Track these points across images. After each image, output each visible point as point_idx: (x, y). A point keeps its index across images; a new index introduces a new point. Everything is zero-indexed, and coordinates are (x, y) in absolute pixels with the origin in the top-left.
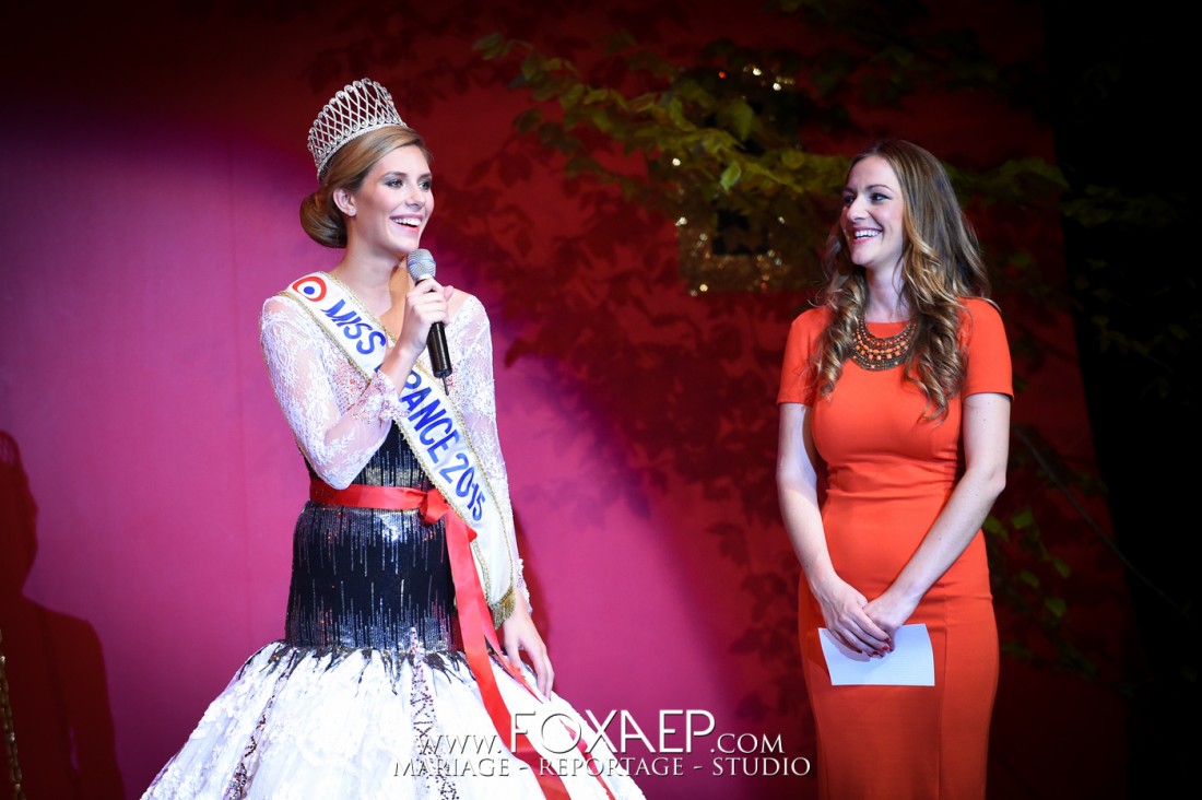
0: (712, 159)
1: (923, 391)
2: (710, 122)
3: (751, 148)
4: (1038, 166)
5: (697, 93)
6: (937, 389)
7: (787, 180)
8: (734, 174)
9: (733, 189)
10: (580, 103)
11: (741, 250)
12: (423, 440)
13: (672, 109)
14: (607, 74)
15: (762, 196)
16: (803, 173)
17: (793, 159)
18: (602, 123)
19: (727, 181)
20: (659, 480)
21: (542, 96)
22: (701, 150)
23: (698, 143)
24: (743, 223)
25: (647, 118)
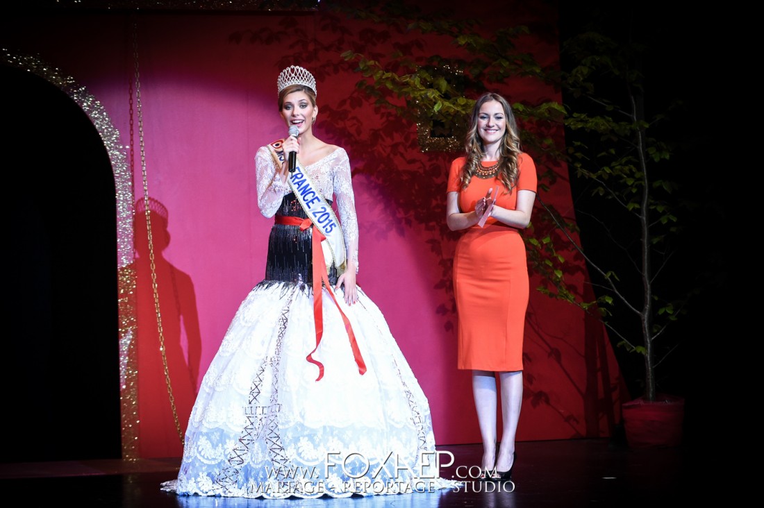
0: (431, 100)
1: (503, 184)
2: (431, 86)
3: (446, 96)
4: (555, 106)
5: (426, 75)
6: (508, 183)
7: (459, 109)
8: (439, 106)
9: (438, 111)
10: (381, 78)
11: (441, 136)
12: (304, 200)
13: (416, 81)
14: (393, 67)
15: (449, 114)
16: (465, 106)
17: (462, 101)
18: (389, 86)
19: (436, 108)
20: (408, 222)
21: (367, 75)
22: (427, 97)
23: (426, 94)
24: (442, 125)
25: (407, 84)
